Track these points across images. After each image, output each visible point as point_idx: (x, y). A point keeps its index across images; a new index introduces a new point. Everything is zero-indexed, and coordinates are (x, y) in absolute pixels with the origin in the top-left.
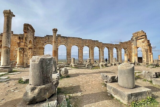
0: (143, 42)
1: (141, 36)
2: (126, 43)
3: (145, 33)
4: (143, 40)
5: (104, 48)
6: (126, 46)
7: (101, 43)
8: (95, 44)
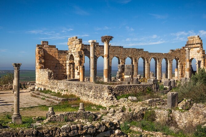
0: (198, 52)
1: (197, 44)
2: (179, 51)
3: (201, 40)
4: (199, 49)
5: (151, 60)
6: (178, 55)
7: (147, 52)
8: (139, 54)
